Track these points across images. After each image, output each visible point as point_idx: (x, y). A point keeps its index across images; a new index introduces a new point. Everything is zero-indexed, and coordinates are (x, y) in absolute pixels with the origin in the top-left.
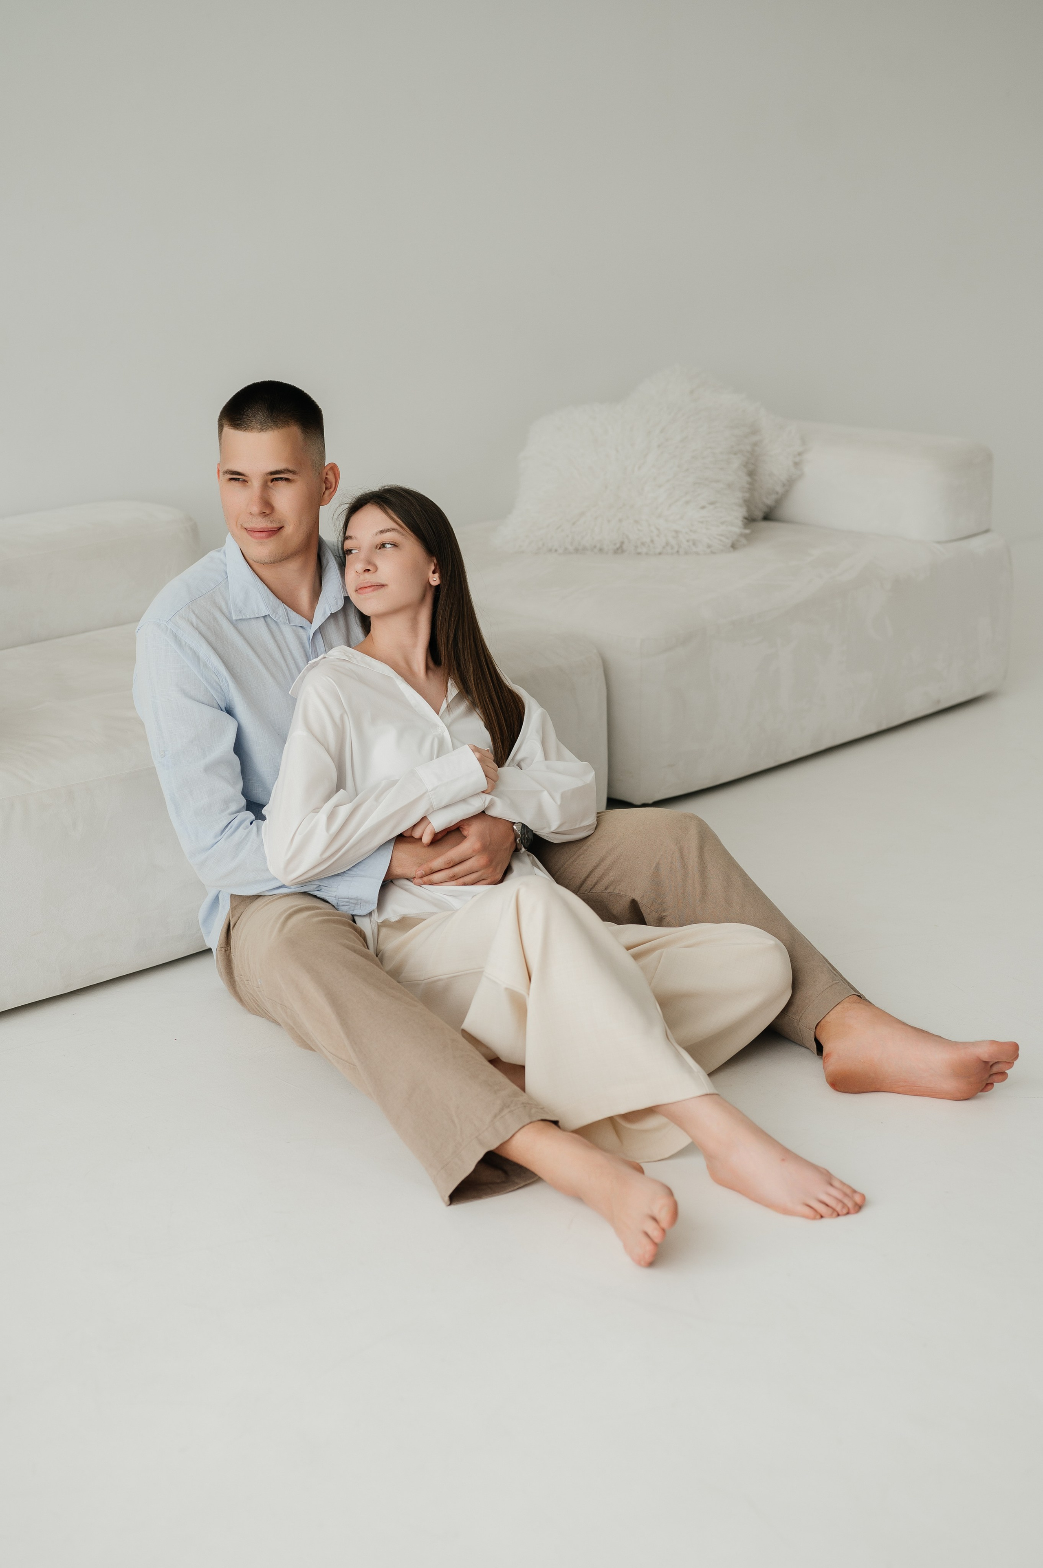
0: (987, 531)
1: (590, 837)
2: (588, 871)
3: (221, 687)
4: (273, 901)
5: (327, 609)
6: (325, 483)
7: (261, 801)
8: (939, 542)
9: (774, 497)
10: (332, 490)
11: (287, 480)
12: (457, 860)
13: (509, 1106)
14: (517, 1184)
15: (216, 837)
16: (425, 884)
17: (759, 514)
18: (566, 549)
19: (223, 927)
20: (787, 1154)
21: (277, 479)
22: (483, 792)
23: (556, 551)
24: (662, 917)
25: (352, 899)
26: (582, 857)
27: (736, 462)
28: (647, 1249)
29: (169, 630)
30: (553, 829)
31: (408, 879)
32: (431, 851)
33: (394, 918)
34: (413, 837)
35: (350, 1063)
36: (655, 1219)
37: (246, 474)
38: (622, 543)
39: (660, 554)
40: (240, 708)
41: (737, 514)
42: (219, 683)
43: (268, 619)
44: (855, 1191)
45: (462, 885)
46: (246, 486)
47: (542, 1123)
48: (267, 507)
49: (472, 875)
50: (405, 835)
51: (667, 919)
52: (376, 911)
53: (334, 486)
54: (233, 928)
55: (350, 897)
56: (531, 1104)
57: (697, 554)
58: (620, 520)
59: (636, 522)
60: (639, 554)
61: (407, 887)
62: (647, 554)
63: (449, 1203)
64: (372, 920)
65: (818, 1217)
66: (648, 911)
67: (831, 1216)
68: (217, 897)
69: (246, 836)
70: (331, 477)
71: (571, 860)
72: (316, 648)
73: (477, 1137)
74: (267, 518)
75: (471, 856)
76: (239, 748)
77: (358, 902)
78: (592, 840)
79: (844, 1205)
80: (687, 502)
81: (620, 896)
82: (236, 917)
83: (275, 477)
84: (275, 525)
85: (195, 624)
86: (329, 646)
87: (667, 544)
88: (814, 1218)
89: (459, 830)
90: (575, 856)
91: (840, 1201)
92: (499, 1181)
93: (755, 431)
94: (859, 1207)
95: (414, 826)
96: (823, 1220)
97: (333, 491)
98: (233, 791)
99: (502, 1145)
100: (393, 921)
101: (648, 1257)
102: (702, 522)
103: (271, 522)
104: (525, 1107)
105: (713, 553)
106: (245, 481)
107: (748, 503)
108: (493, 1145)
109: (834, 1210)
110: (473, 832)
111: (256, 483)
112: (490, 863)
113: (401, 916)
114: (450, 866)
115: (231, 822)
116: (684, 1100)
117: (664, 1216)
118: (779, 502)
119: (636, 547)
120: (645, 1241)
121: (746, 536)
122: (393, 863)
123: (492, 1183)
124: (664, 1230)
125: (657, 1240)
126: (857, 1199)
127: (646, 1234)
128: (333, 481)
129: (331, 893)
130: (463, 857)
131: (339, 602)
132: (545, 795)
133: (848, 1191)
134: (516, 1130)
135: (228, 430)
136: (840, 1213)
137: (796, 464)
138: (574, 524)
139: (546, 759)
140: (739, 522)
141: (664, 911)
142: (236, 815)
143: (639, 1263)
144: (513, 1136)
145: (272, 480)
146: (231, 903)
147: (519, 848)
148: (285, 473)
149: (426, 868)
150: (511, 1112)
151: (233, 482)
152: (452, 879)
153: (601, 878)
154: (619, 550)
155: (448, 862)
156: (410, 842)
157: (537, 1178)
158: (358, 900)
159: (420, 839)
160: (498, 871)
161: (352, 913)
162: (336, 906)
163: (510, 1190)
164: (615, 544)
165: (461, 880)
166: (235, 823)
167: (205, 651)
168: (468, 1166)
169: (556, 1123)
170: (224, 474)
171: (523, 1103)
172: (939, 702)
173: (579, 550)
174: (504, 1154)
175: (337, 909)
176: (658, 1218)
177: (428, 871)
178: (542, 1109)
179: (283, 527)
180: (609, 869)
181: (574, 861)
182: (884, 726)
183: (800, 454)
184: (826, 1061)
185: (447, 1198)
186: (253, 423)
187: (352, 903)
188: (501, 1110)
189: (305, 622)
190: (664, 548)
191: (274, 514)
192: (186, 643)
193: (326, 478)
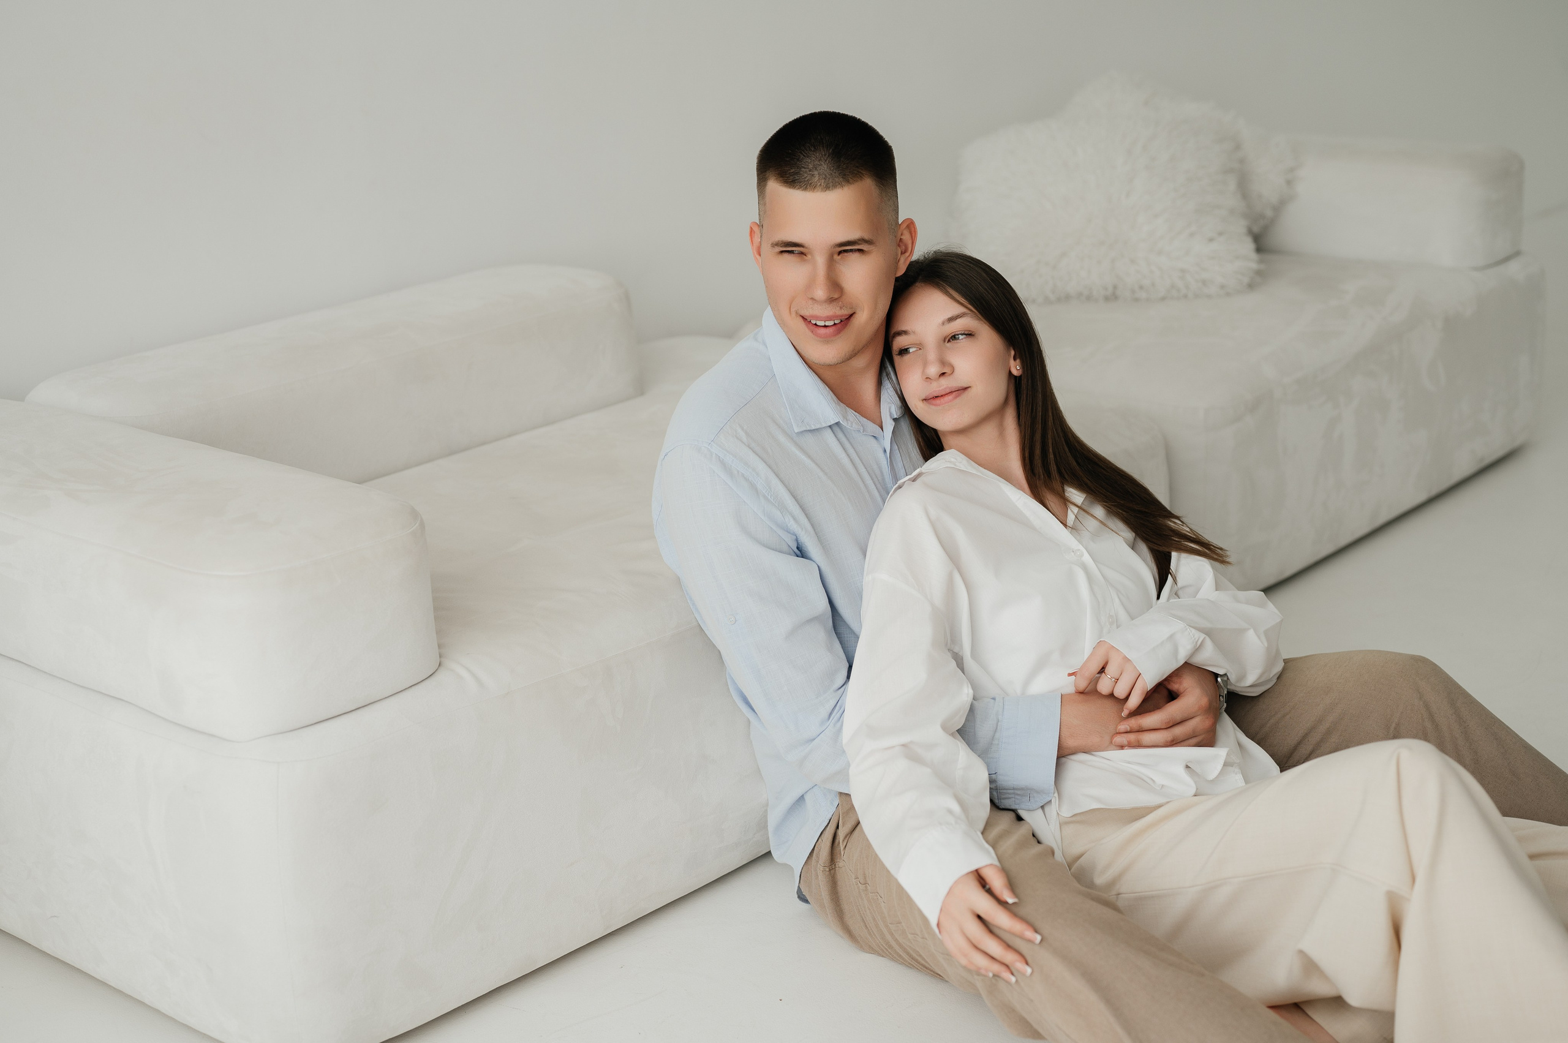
0: (1519, 253)
6: (899, 246)
8: (1477, 269)
10: (907, 254)
11: (861, 251)
21: (847, 251)
27: (1232, 185)
37: (806, 245)
38: (1116, 288)
39: (1163, 299)
41: (1248, 246)
43: (836, 429)
46: (805, 260)
48: (836, 288)
53: (910, 249)
57: (1210, 296)
58: (1113, 261)
59: (1133, 261)
60: (1137, 300)
62: (1148, 300)
70: (907, 236)
72: (893, 464)
74: (835, 303)
80: (1192, 235)
83: (845, 248)
85: (746, 442)
87: (1173, 286)
93: (1238, 147)
97: (909, 255)
102: (1213, 258)
103: (841, 308)
105: (1228, 294)
106: (802, 253)
111: (820, 259)
113: (1089, 808)
119: (1134, 292)
122: (1062, 733)
128: (910, 242)
135: (774, 186)
137: (1288, 182)
140: (1254, 255)
145: (840, 253)
148: (859, 243)
151: (786, 255)
154: (1112, 297)
158: (1026, 790)
164: (1107, 290)
167: (762, 479)
170: (773, 247)
179: (854, 313)
183: (1292, 170)
186: (815, 179)
189: (876, 430)
190: (1168, 291)
191: (842, 296)
192: (738, 472)
193: (901, 239)
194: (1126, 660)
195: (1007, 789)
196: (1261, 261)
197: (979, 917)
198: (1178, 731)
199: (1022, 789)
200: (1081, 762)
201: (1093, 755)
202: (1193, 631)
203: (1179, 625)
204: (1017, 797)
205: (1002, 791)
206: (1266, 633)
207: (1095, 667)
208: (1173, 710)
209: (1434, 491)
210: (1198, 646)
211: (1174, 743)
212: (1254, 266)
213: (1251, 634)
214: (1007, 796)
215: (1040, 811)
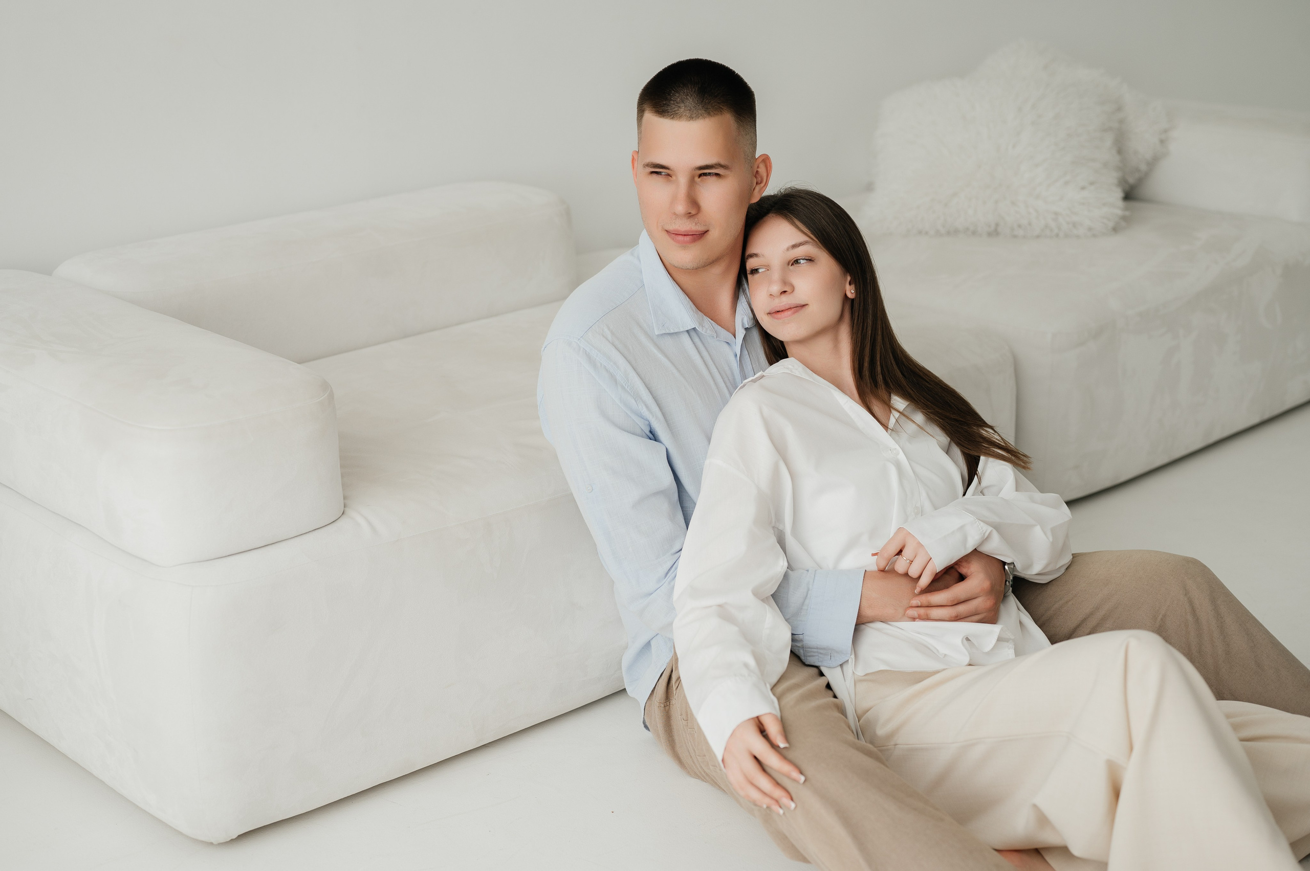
6: (756, 177)
9: (1138, 175)
10: (762, 185)
11: (717, 175)
12: (963, 598)
18: (938, 231)
21: (705, 174)
25: (821, 649)
27: (1109, 139)
29: (581, 349)
37: (671, 167)
38: (997, 225)
39: (1038, 237)
41: (1116, 194)
43: (693, 334)
46: (671, 180)
49: (977, 615)
53: (765, 181)
55: (818, 646)
57: (1079, 237)
58: (996, 202)
59: (1013, 203)
60: (1015, 237)
62: (1025, 237)
64: (845, 672)
70: (762, 170)
72: (743, 367)
74: (693, 219)
75: (978, 595)
77: (827, 652)
80: (1066, 183)
83: (704, 172)
84: (701, 228)
85: (610, 342)
87: (1047, 226)
93: (1119, 109)
97: (764, 186)
102: (1083, 204)
103: (698, 223)
105: (1094, 236)
106: (669, 175)
107: (1121, 181)
110: (976, 570)
111: (682, 180)
112: (995, 605)
114: (953, 604)
118: (1141, 181)
119: (1013, 229)
121: (1125, 218)
122: (864, 605)
128: (765, 175)
135: (648, 116)
137: (1162, 141)
140: (1120, 203)
145: (700, 176)
148: (716, 168)
151: (655, 176)
154: (994, 233)
158: (828, 650)
161: (819, 664)
164: (990, 226)
167: (622, 371)
170: (644, 168)
179: (709, 229)
183: (1166, 131)
186: (682, 110)
187: (820, 653)
189: (730, 337)
190: (1043, 230)
191: (699, 214)
192: (601, 364)
193: (757, 171)
194: (920, 545)
195: (812, 648)
196: (1126, 209)
197: (755, 758)
198: (962, 609)
199: (824, 649)
200: (878, 630)
201: (889, 624)
202: (982, 524)
203: (971, 518)
204: (820, 655)
205: (809, 650)
206: (1053, 530)
207: (894, 549)
208: (959, 590)
209: (1267, 416)
210: (985, 538)
211: (957, 618)
212: (1119, 212)
213: (1038, 530)
214: (812, 654)
215: (839, 669)
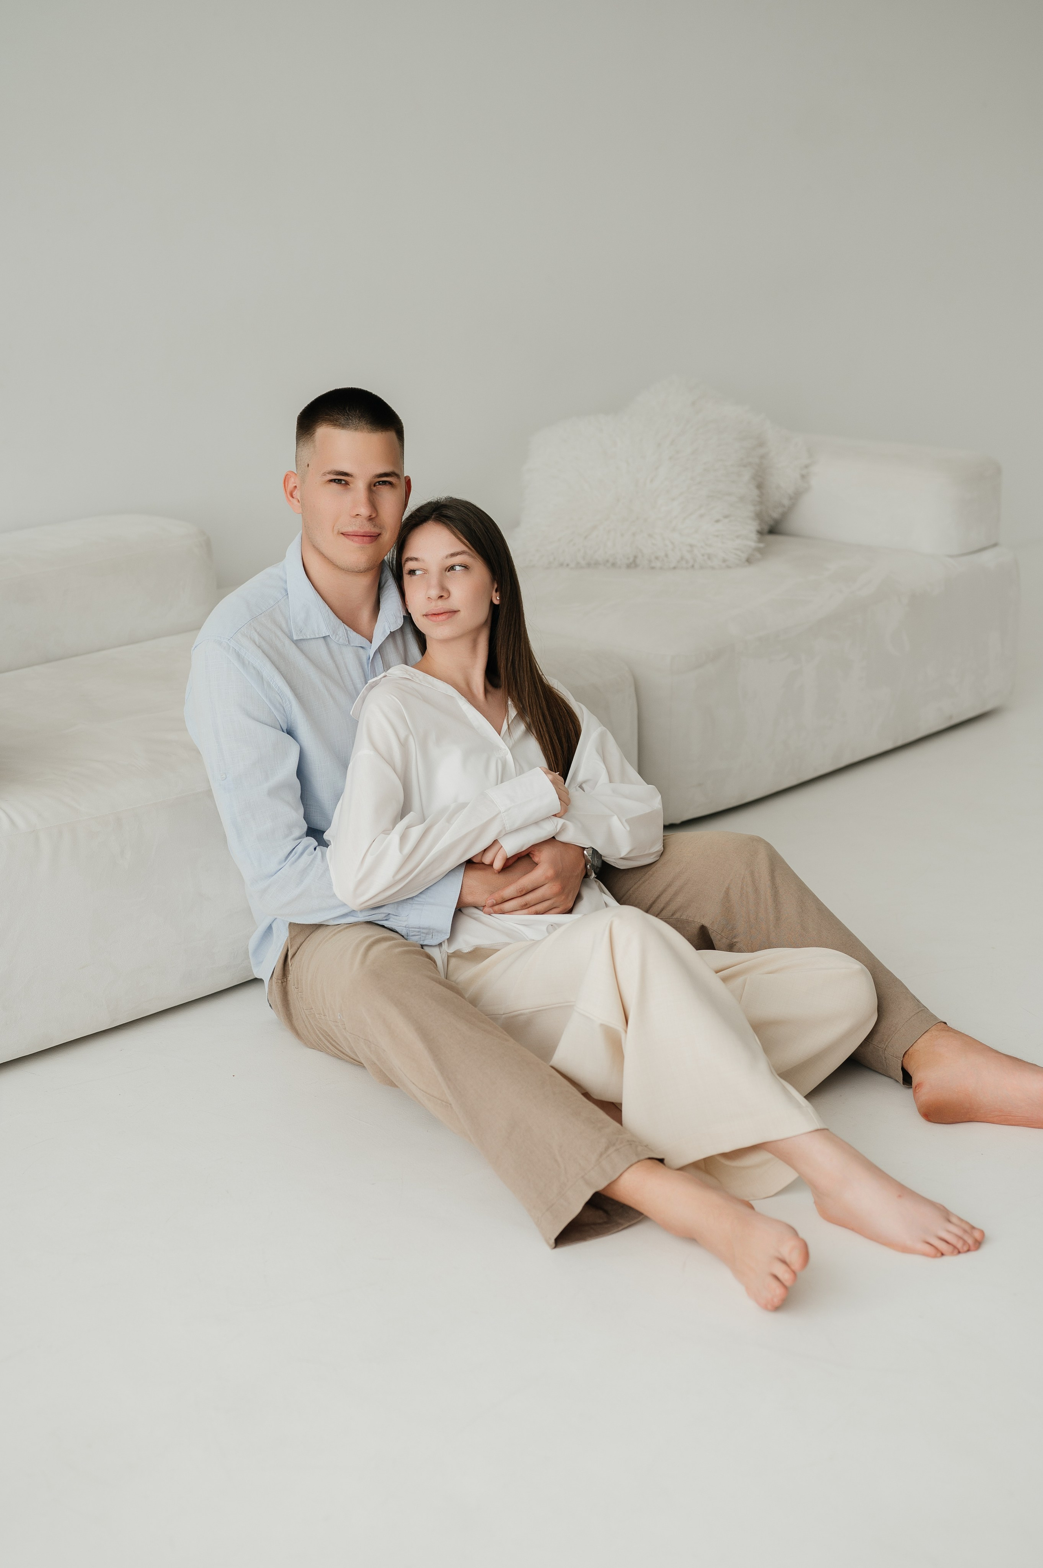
0: (995, 545)
1: (656, 863)
2: (655, 896)
3: (283, 708)
4: (340, 931)
5: (387, 627)
7: (321, 828)
8: (951, 556)
9: (780, 510)
11: (390, 484)
12: (530, 887)
13: (614, 1145)
14: (622, 1224)
15: (280, 863)
16: (495, 912)
17: (766, 528)
18: (578, 563)
19: (280, 957)
20: (904, 1191)
22: (555, 815)
23: (568, 565)
24: (732, 944)
25: (423, 928)
26: (647, 882)
27: (747, 475)
28: (778, 1291)
29: (231, 648)
30: (622, 855)
31: (476, 907)
32: (502, 879)
33: (466, 950)
34: (483, 863)
35: (443, 1101)
36: (784, 1262)
37: (354, 474)
38: (635, 557)
39: (675, 568)
40: (303, 729)
41: (750, 528)
42: (282, 703)
43: (328, 639)
44: (973, 1228)
45: (534, 914)
46: (350, 488)
47: (649, 1162)
49: (544, 903)
50: (475, 860)
51: (738, 945)
52: (446, 942)
54: (291, 959)
55: (421, 927)
56: (634, 1142)
57: (713, 568)
58: (634, 534)
59: (650, 536)
60: (653, 568)
61: (476, 916)
62: (661, 568)
63: (554, 1245)
64: (442, 950)
65: (939, 1254)
66: (719, 937)
67: (952, 1254)
68: (270, 928)
69: (311, 862)
71: (636, 886)
72: (375, 668)
73: (582, 1177)
75: (544, 883)
76: (301, 772)
77: (430, 931)
78: (658, 865)
79: (965, 1242)
80: (702, 516)
81: (688, 922)
82: (295, 948)
83: (381, 480)
84: (377, 530)
85: (258, 643)
86: (387, 667)
87: (682, 558)
88: (935, 1256)
89: (529, 856)
90: (641, 882)
91: (960, 1238)
92: (600, 1221)
93: (761, 444)
94: (978, 1244)
95: (485, 850)
96: (945, 1258)
98: (295, 816)
99: (609, 1185)
100: (466, 952)
101: (776, 1301)
102: (717, 536)
104: (631, 1144)
105: (729, 567)
106: (346, 483)
107: (759, 516)
108: (600, 1186)
109: (955, 1247)
110: (544, 857)
111: (362, 486)
112: (562, 891)
113: (474, 947)
114: (522, 894)
115: (294, 848)
116: (794, 1137)
117: (795, 1259)
118: (785, 515)
119: (650, 561)
120: (774, 1284)
121: (759, 550)
122: (463, 891)
123: (595, 1224)
124: (794, 1273)
125: (787, 1284)
126: (977, 1235)
127: (776, 1277)
129: (400, 922)
130: (535, 885)
131: (398, 620)
132: (615, 821)
133: (967, 1228)
134: (625, 1168)
136: (961, 1250)
137: (803, 477)
138: (586, 537)
139: (611, 781)
140: (754, 536)
141: (735, 937)
142: (299, 841)
143: (765, 1307)
144: (621, 1175)
145: (376, 484)
146: (290, 932)
147: (589, 874)
149: (497, 896)
150: (617, 1150)
151: (336, 482)
152: (524, 907)
153: (667, 904)
154: (633, 565)
155: (521, 890)
156: (480, 869)
157: (641, 1217)
158: (430, 929)
159: (491, 865)
160: (570, 898)
161: (422, 943)
162: (405, 936)
163: (615, 1231)
164: (628, 558)
165: (534, 909)
166: (300, 848)
167: (268, 671)
168: (575, 1207)
169: (661, 1161)
170: (324, 476)
171: (628, 1141)
172: (951, 717)
173: (593, 565)
174: (609, 1194)
175: (406, 939)
176: (788, 1260)
177: (500, 900)
178: (646, 1146)
179: (381, 533)
180: (676, 894)
181: (639, 887)
182: (900, 743)
183: (807, 467)
184: (917, 1091)
185: (552, 1241)
187: (423, 933)
188: (607, 1149)
189: (364, 642)
190: (678, 562)
192: (248, 663)
195: (415, 928)
196: (762, 542)
199: (426, 928)
212: (753, 544)
